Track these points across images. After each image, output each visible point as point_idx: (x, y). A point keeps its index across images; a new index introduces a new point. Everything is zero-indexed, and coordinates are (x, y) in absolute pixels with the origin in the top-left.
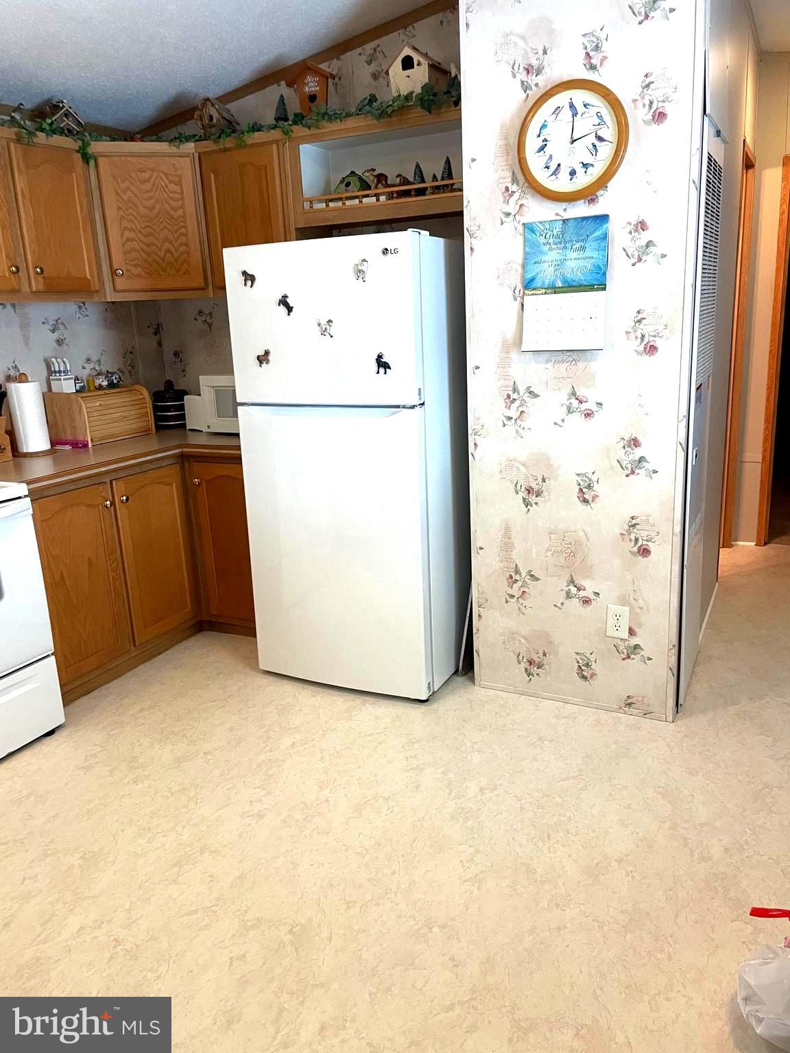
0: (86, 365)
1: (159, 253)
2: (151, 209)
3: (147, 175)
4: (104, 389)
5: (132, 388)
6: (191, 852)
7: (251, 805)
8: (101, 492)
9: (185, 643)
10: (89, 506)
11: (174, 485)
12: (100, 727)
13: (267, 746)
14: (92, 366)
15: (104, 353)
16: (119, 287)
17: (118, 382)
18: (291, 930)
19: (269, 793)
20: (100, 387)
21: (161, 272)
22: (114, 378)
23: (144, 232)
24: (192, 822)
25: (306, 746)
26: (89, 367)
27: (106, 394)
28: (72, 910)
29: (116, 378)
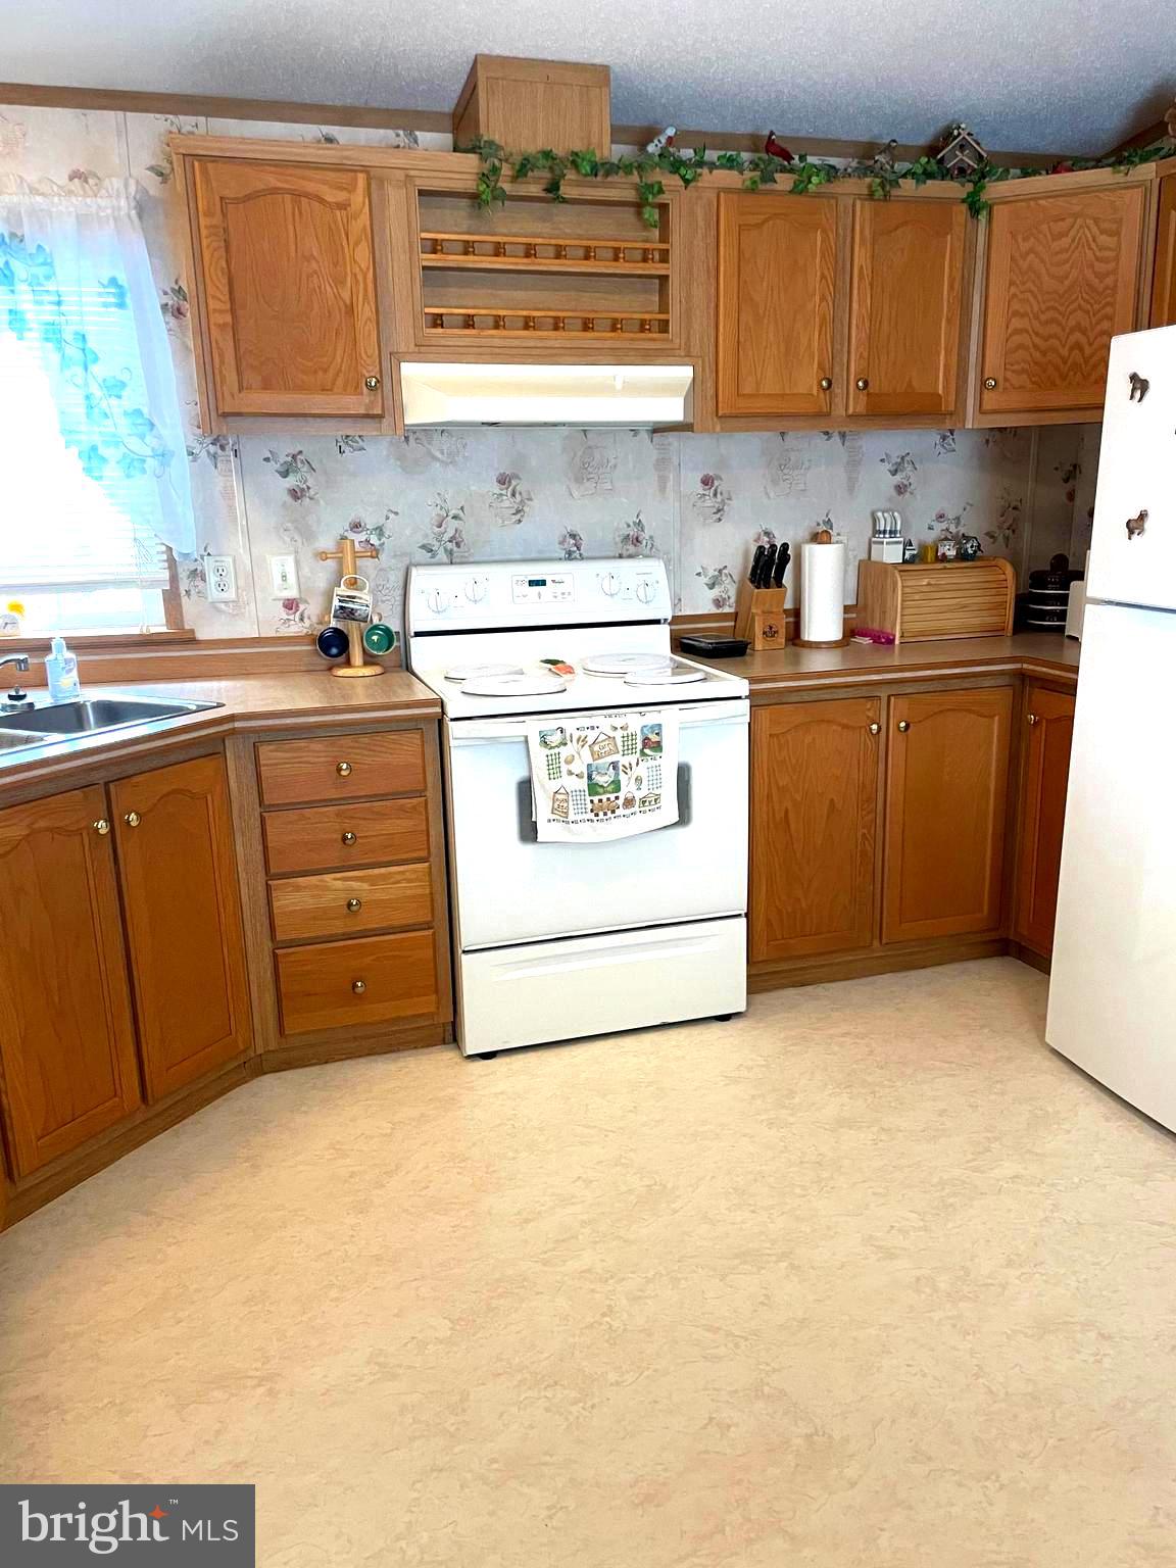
0: (935, 524)
1: (1061, 350)
2: (1061, 279)
3: (1062, 226)
4: (949, 561)
5: (993, 563)
6: (768, 1251)
7: (888, 1232)
8: (869, 710)
9: (971, 965)
10: (845, 727)
11: (997, 718)
12: (782, 1035)
13: (974, 1160)
14: (944, 526)
15: (968, 507)
16: (987, 406)
17: (975, 552)
18: (811, 1436)
19: (925, 1229)
20: (944, 558)
21: (1058, 382)
22: (969, 546)
23: (1043, 317)
24: (798, 1212)
25: (1036, 1189)
26: (939, 527)
27: (945, 568)
28: (596, 1243)
29: (972, 547)
